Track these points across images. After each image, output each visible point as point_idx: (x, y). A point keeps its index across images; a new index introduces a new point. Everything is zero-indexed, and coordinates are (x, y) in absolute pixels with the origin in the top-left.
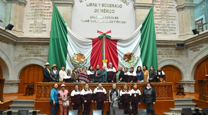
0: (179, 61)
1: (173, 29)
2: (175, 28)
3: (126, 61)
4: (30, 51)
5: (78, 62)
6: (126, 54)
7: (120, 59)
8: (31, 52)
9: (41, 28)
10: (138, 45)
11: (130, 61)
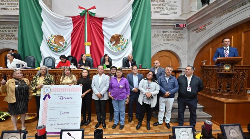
0: (178, 46)
1: (174, 7)
2: (176, 6)
3: (114, 45)
4: (2, 32)
5: (56, 45)
6: (113, 35)
7: (106, 42)
8: (3, 34)
9: (15, 6)
10: (129, 25)
11: (118, 45)
